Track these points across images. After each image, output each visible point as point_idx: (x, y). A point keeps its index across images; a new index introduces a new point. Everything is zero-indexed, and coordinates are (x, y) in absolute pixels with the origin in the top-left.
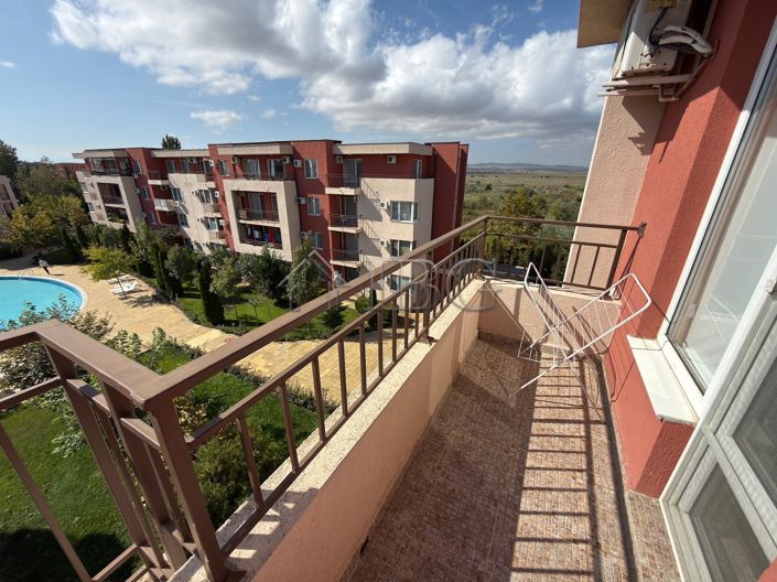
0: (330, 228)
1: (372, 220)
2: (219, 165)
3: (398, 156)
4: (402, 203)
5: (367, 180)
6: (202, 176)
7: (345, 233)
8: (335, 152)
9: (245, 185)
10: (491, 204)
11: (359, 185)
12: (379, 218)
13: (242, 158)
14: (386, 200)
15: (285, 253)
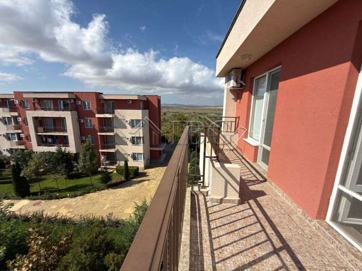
0: (99, 134)
1: (122, 128)
2: (22, 103)
3: (132, 100)
4: (136, 120)
5: (118, 110)
6: (7, 109)
7: (106, 136)
8: (100, 98)
9: (43, 114)
10: (168, 120)
11: (113, 113)
12: (125, 127)
13: (39, 99)
14: (129, 119)
15: (72, 149)
